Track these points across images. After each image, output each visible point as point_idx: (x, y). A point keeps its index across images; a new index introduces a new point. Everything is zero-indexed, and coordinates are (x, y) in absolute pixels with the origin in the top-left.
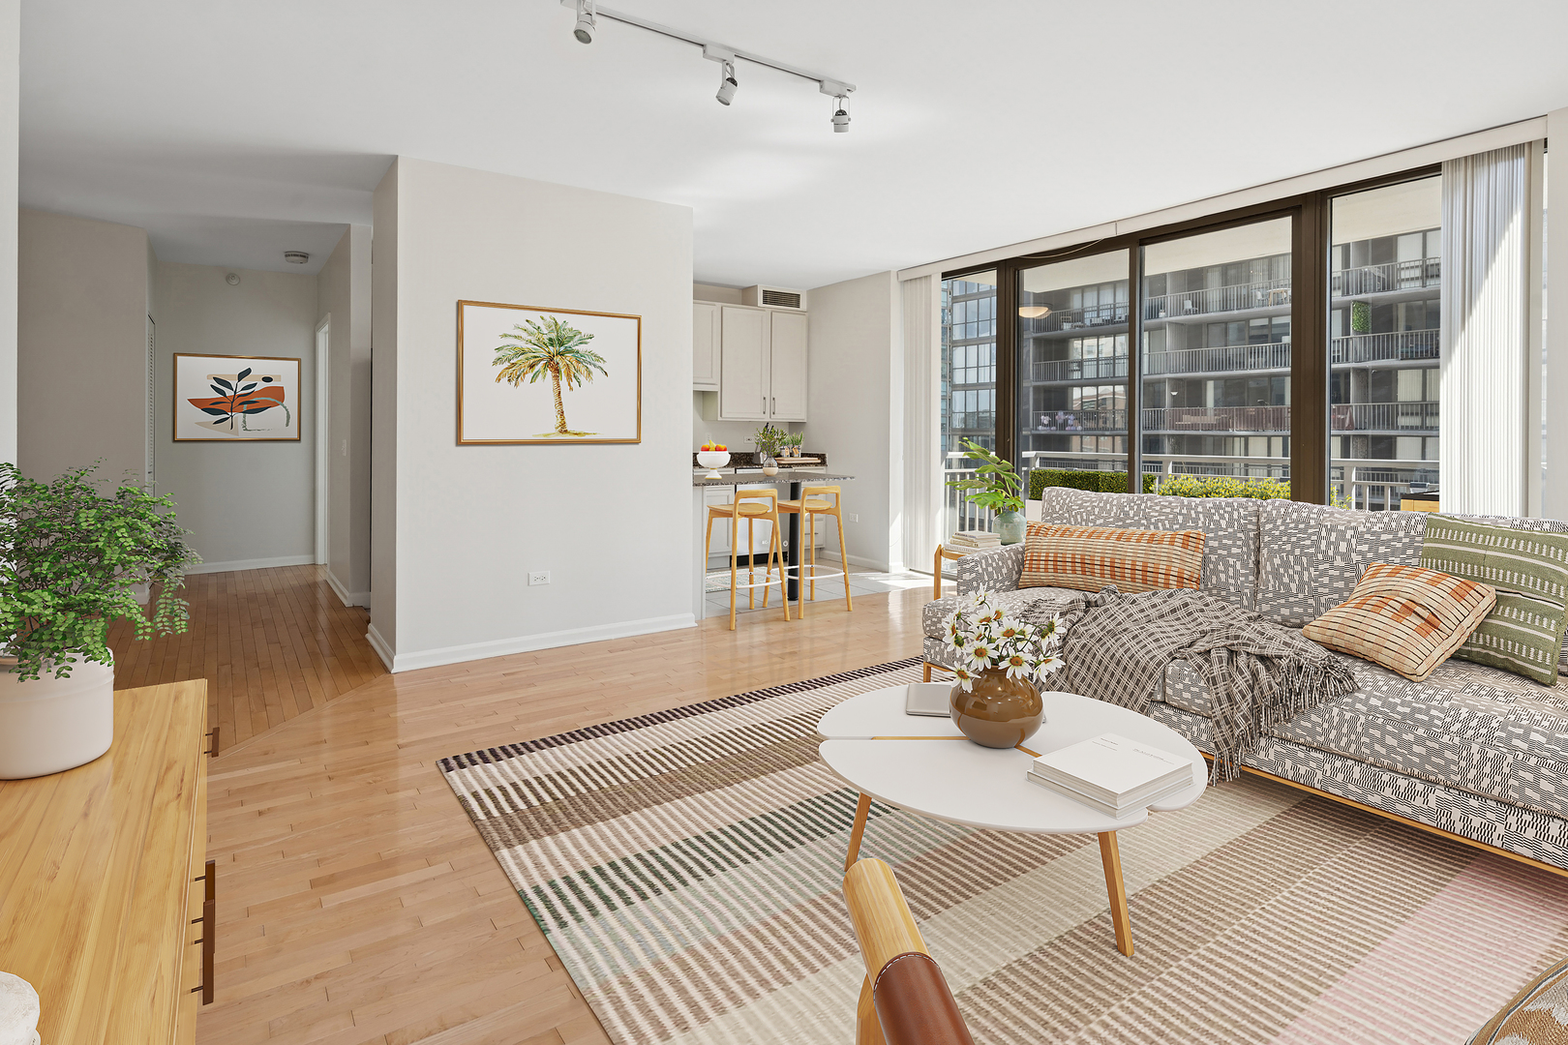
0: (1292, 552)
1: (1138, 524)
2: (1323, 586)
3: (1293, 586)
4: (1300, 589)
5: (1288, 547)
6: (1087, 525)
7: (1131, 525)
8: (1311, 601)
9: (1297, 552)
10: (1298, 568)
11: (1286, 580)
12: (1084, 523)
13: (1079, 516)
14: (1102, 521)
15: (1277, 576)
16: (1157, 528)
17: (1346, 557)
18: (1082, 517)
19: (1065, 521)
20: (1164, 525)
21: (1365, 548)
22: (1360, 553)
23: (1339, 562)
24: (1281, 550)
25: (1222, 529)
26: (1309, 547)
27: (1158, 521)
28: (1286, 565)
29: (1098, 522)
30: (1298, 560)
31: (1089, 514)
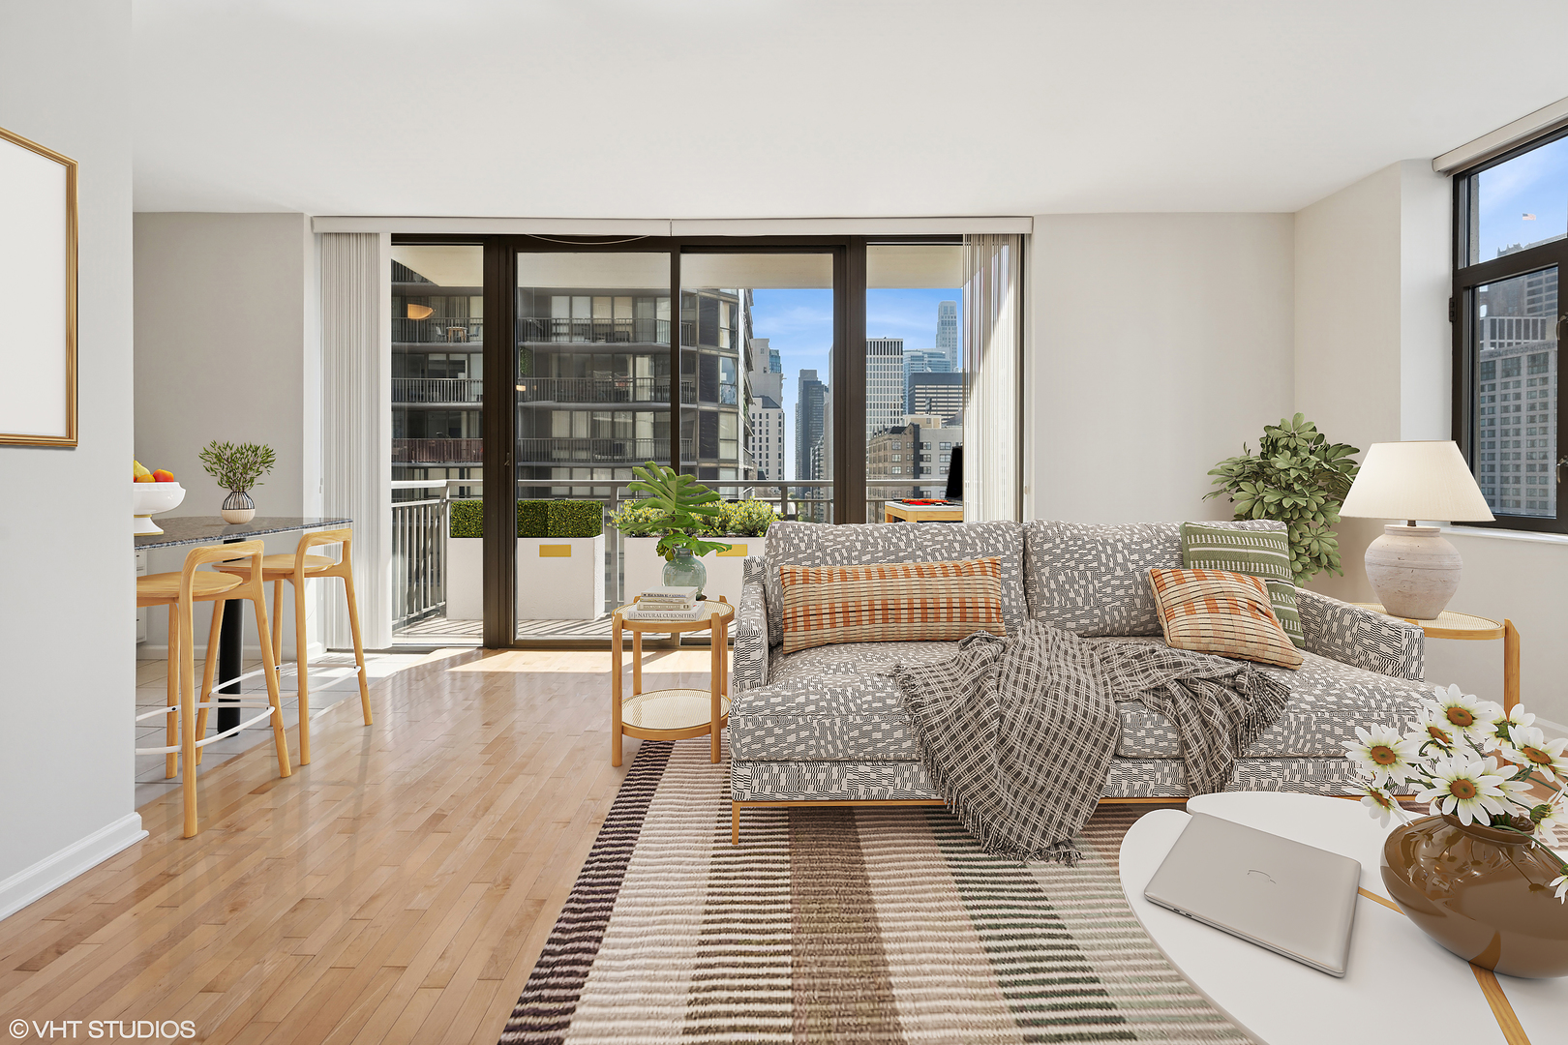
0: (1076, 568)
1: (913, 557)
2: (1106, 595)
3: (1079, 600)
4: (1086, 601)
5: (1072, 564)
6: (850, 563)
7: (904, 558)
8: (1097, 611)
9: (1082, 567)
10: (1083, 582)
11: (1072, 595)
12: (845, 562)
13: (837, 554)
14: (868, 557)
15: (1061, 590)
16: (935, 558)
17: (1124, 567)
18: (841, 555)
19: (817, 561)
20: (941, 554)
21: (1136, 557)
22: (1133, 562)
23: (1119, 572)
24: (1064, 567)
25: (1000, 553)
26: (1091, 562)
27: (934, 550)
28: (1071, 581)
29: (864, 558)
30: (1083, 575)
31: (849, 550)
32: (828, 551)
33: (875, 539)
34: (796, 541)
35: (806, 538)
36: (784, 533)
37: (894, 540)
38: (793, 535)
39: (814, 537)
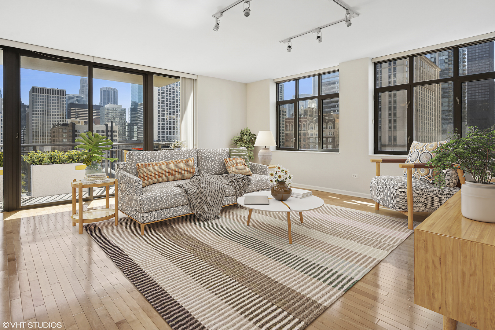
0: (209, 159)
1: (172, 159)
2: (216, 166)
3: (210, 167)
4: (211, 168)
5: (208, 158)
6: (155, 161)
7: (170, 159)
8: (214, 169)
9: (211, 159)
10: (211, 163)
11: (209, 166)
12: (154, 161)
13: (152, 159)
14: (160, 159)
15: (206, 165)
16: (177, 159)
17: (219, 159)
18: (153, 159)
19: (146, 162)
20: (179, 158)
21: (221, 156)
22: (221, 157)
23: (218, 160)
24: (207, 160)
26: (212, 158)
27: (177, 157)
28: (208, 163)
29: (159, 160)
30: (211, 161)
31: (155, 158)
32: (149, 158)
33: (162, 154)
34: (139, 156)
35: (142, 155)
36: (135, 154)
37: (167, 155)
38: (138, 155)
39: (144, 155)
